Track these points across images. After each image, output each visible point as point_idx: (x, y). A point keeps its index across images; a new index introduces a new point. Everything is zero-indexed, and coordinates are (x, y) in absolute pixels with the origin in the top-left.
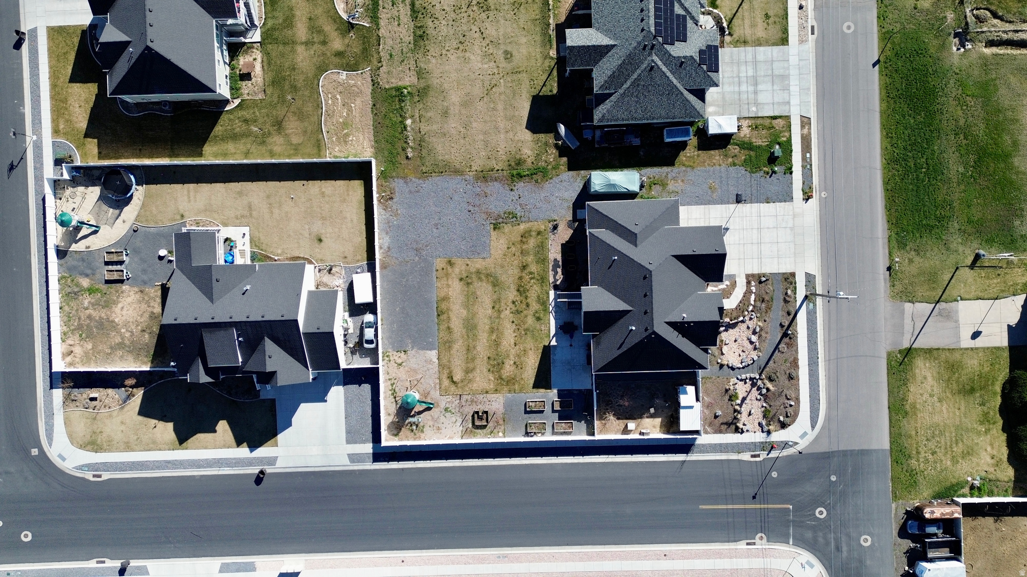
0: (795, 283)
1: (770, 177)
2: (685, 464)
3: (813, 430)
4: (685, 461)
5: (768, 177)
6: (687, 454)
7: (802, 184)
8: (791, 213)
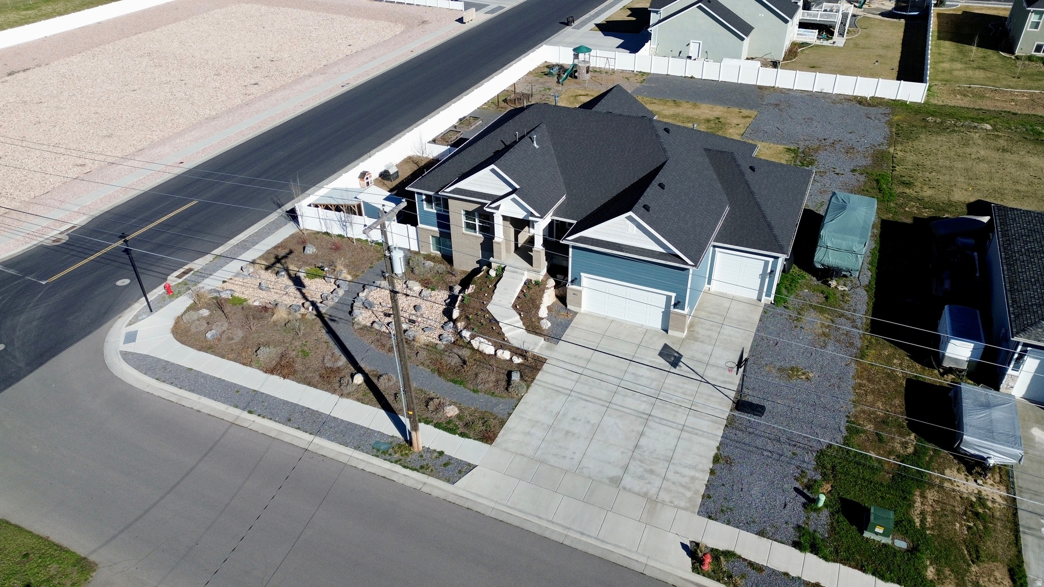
0: (462, 435)
1: (796, 489)
2: (275, 206)
3: (123, 352)
5: (797, 485)
7: (753, 560)
8: (663, 496)
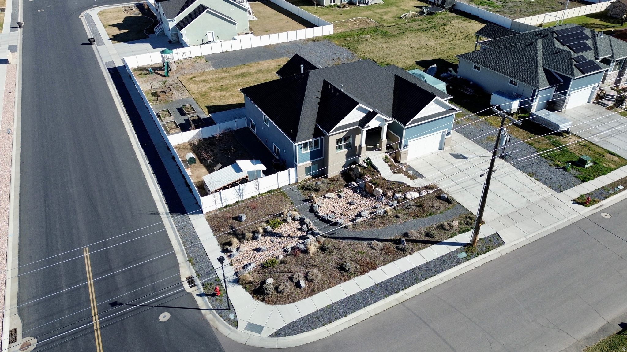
1: (556, 168)
2: (154, 216)
3: (271, 336)
4: (158, 213)
6: (170, 213)
